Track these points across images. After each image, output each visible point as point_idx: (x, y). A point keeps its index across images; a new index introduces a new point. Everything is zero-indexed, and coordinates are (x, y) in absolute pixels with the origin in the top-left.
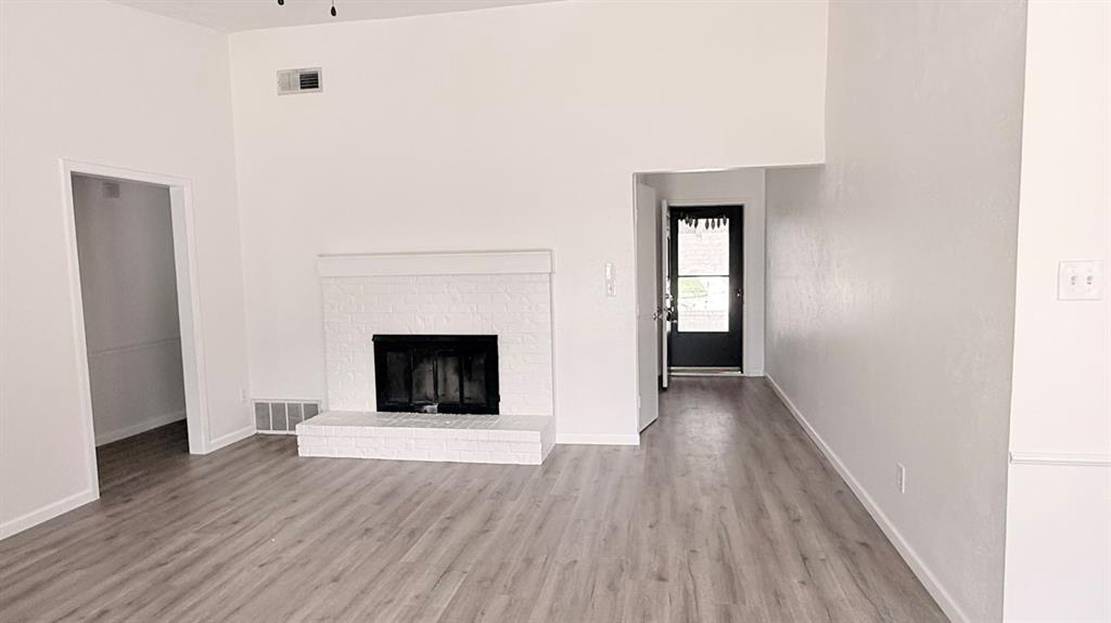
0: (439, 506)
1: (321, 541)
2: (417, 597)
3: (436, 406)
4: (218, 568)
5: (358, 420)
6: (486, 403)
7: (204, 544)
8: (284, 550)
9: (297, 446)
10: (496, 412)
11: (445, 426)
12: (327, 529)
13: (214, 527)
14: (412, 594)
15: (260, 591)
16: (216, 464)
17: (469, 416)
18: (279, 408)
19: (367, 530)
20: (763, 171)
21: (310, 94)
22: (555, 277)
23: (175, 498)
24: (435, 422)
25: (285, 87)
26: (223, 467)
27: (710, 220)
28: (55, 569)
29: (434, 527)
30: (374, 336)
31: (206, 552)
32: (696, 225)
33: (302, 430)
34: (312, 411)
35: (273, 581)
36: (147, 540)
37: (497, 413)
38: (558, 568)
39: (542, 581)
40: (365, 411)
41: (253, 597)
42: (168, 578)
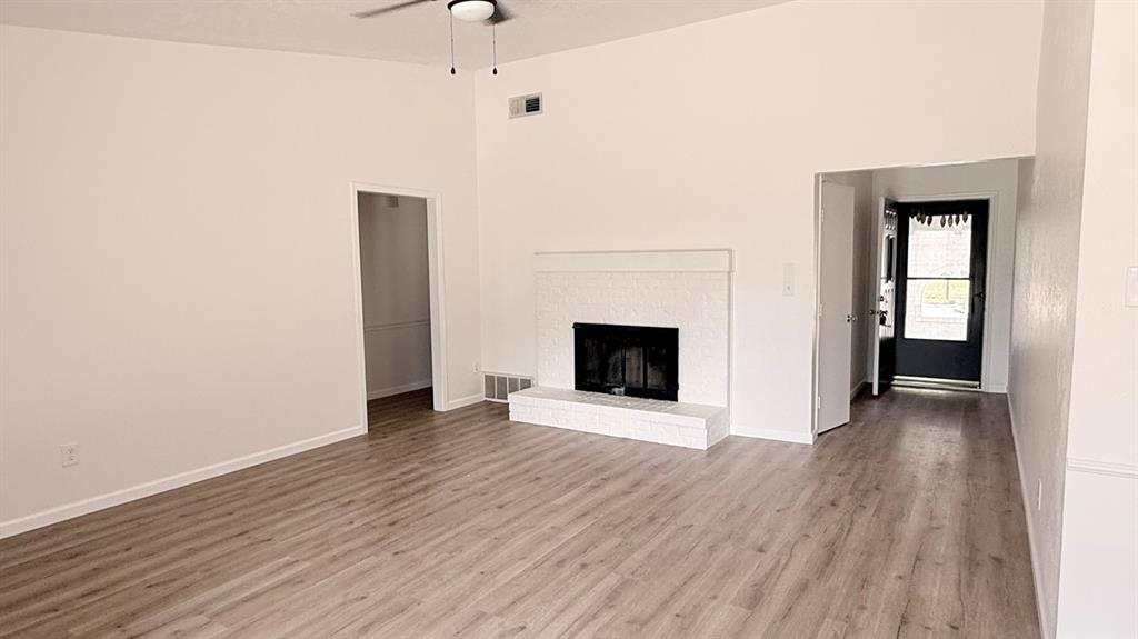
0: (602, 469)
1: (501, 481)
2: (552, 528)
3: (623, 389)
4: (426, 488)
5: (558, 395)
6: (667, 390)
7: (423, 471)
8: (473, 483)
9: (509, 412)
10: (675, 398)
11: (626, 406)
12: (509, 473)
13: (433, 461)
14: (549, 526)
15: (446, 506)
16: (450, 419)
17: (651, 400)
18: (502, 380)
19: (537, 479)
20: (1017, 162)
21: (533, 116)
22: (734, 275)
23: (414, 439)
24: (618, 402)
25: (515, 112)
26: (453, 422)
27: (947, 217)
28: (332, 472)
29: (589, 484)
30: (575, 324)
31: (421, 477)
32: (929, 223)
33: (512, 398)
34: (526, 384)
35: (458, 501)
36: (388, 464)
37: (676, 400)
38: (674, 527)
39: (655, 533)
40: (565, 388)
41: (441, 509)
42: (393, 488)
